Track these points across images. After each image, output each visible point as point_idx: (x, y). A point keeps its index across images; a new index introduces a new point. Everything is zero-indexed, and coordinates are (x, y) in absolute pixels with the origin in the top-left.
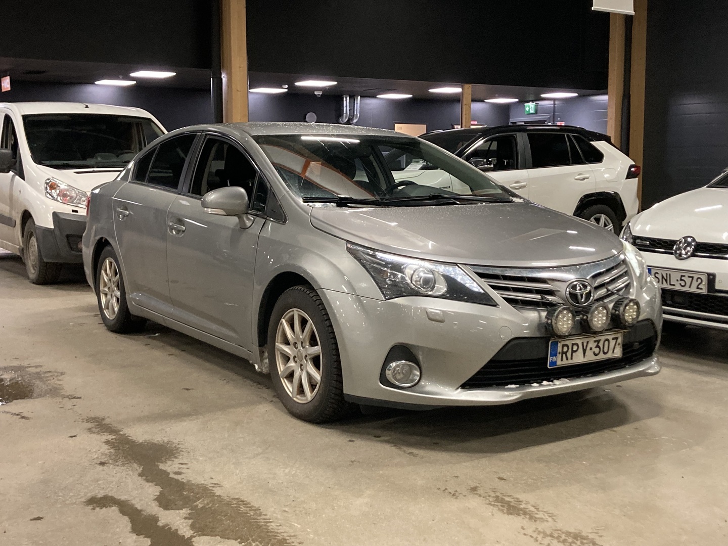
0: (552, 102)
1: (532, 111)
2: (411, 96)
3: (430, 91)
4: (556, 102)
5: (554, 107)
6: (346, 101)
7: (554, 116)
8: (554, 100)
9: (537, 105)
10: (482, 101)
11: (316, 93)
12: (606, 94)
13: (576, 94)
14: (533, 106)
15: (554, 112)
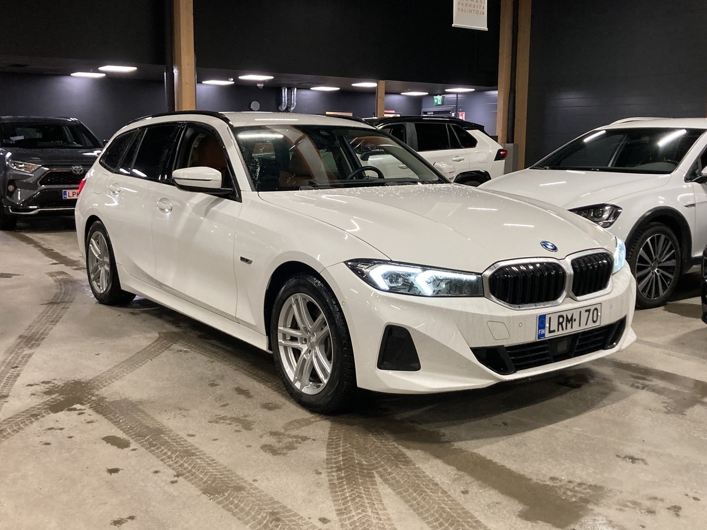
0: (455, 96)
1: (440, 103)
2: (339, 89)
3: (353, 85)
4: (459, 96)
5: (457, 99)
6: (285, 92)
7: (456, 106)
8: (457, 94)
9: (443, 98)
10: (399, 94)
11: (258, 85)
12: (496, 89)
13: (474, 90)
14: (440, 99)
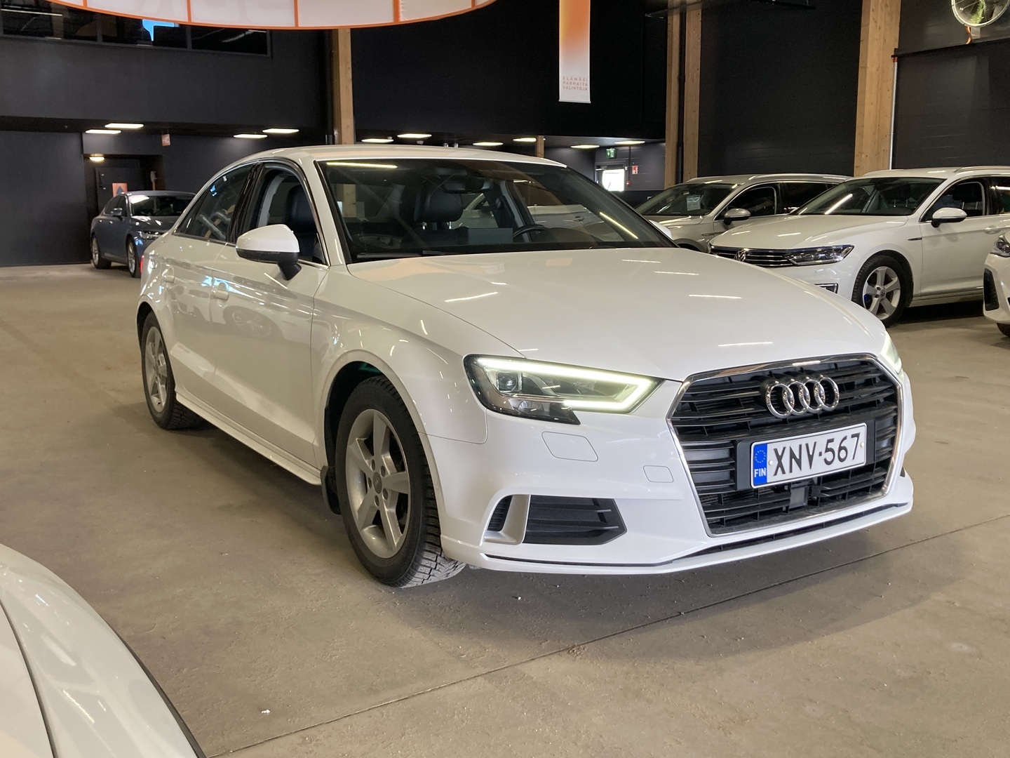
0: (628, 148)
1: (612, 156)
2: (502, 144)
3: (515, 140)
4: (632, 148)
5: (630, 152)
7: (630, 160)
8: (630, 146)
9: (616, 150)
10: (569, 147)
12: (664, 142)
13: (644, 142)
14: (613, 151)
15: (630, 157)
